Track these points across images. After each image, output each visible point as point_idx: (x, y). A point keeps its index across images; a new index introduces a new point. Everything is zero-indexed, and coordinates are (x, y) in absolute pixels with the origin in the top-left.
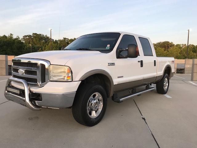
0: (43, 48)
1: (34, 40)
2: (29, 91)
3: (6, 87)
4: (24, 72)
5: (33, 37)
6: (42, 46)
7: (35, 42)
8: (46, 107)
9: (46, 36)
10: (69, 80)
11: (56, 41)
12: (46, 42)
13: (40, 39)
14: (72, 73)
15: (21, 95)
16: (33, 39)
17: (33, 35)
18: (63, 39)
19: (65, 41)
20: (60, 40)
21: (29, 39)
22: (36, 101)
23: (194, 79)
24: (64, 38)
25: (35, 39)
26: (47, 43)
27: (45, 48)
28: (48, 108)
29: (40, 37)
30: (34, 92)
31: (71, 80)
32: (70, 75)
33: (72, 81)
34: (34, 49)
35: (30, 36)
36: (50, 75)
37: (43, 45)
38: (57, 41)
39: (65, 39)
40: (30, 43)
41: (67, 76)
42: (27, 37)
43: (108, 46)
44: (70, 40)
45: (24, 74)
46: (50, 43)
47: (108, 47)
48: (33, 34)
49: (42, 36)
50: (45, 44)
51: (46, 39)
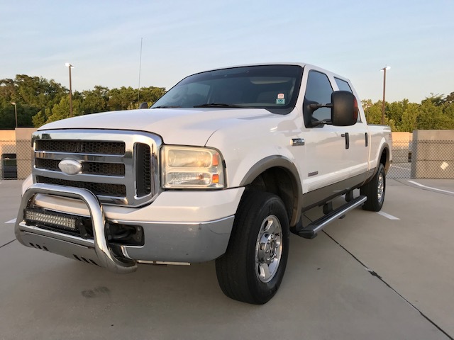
0: (47, 111)
1: (22, 92)
2: (103, 218)
3: (25, 212)
4: (79, 166)
5: (17, 83)
6: (43, 106)
7: (25, 98)
8: (152, 262)
9: (51, 81)
10: (218, 186)
11: (77, 93)
12: (52, 97)
13: (36, 89)
14: (224, 166)
15: (79, 232)
16: (18, 88)
17: (17, 78)
18: (95, 89)
19: (99, 93)
20: (86, 92)
21: (8, 91)
22: (123, 248)
23: (418, 175)
24: (97, 87)
25: (24, 89)
26: (56, 99)
27: (51, 111)
28: (158, 263)
29: (37, 83)
30: (116, 222)
31: (221, 186)
32: (219, 172)
33: (225, 187)
34: (22, 114)
35: (9, 82)
36: (163, 174)
37: (46, 105)
38: (80, 94)
39: (99, 88)
40: (10, 99)
41: (211, 174)
42: (3, 85)
43: (281, 96)
44: (112, 91)
45: (81, 173)
46: (63, 99)
47: (281, 100)
48: (18, 76)
49: (42, 82)
50: (51, 101)
51: (51, 89)
